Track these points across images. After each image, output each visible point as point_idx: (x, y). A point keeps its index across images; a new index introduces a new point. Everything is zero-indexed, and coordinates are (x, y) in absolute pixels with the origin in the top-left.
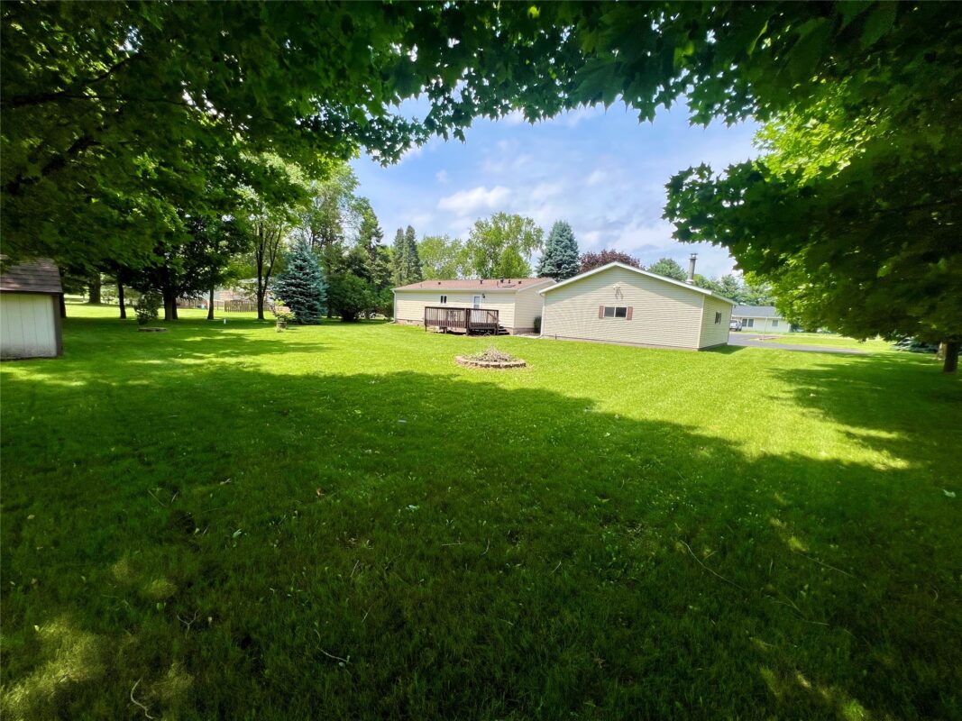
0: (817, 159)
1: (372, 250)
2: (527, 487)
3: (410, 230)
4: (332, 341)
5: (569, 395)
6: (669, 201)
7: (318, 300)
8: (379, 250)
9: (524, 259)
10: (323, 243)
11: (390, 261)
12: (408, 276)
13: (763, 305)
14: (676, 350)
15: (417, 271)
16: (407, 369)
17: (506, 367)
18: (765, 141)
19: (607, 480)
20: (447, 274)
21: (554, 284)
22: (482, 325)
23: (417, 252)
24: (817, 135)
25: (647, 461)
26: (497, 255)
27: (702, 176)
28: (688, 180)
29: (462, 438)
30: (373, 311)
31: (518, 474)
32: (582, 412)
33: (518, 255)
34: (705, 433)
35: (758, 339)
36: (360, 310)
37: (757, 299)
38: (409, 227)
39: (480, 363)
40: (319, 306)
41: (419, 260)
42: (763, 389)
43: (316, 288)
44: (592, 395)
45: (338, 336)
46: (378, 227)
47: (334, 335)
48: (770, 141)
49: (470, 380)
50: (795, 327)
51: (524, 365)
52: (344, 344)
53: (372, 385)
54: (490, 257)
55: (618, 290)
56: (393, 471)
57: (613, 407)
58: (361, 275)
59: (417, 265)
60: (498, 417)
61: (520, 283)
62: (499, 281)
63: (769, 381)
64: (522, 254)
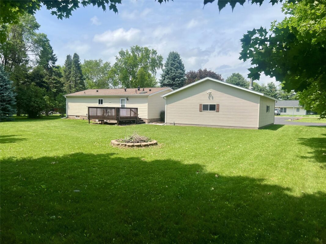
0: (319, 22)
1: (50, 70)
2: (166, 232)
3: (76, 56)
4: (21, 133)
5: (186, 163)
6: (243, 49)
7: (10, 104)
8: (54, 69)
9: (152, 75)
10: (12, 64)
11: (62, 77)
12: (75, 86)
13: (291, 100)
14: (246, 129)
15: (82, 83)
16: (77, 151)
17: (145, 146)
18: (288, 10)
19: (216, 222)
20: (102, 85)
21: (172, 91)
22: (127, 118)
23: (81, 71)
24: (319, 9)
25: (238, 206)
26: (134, 72)
27: (261, 35)
28: (254, 37)
29: (119, 200)
30: (51, 110)
31: (159, 223)
32: (195, 174)
33: (148, 72)
34: (269, 183)
35: (290, 120)
36: (41, 110)
37: (287, 96)
38: (75, 54)
39: (128, 144)
40: (10, 108)
41: (82, 76)
42: (297, 152)
43: (8, 96)
44: (200, 162)
45: (26, 129)
46: (53, 54)
47: (23, 129)
48: (291, 10)
49: (123, 156)
50: (308, 112)
51: (156, 144)
52: (30, 135)
53: (53, 165)
54: (130, 73)
55: (210, 94)
56: (72, 231)
57: (213, 169)
58: (41, 86)
59: (81, 79)
60: (143, 182)
61: (150, 90)
62: (137, 89)
63: (300, 146)
64: (150, 72)
